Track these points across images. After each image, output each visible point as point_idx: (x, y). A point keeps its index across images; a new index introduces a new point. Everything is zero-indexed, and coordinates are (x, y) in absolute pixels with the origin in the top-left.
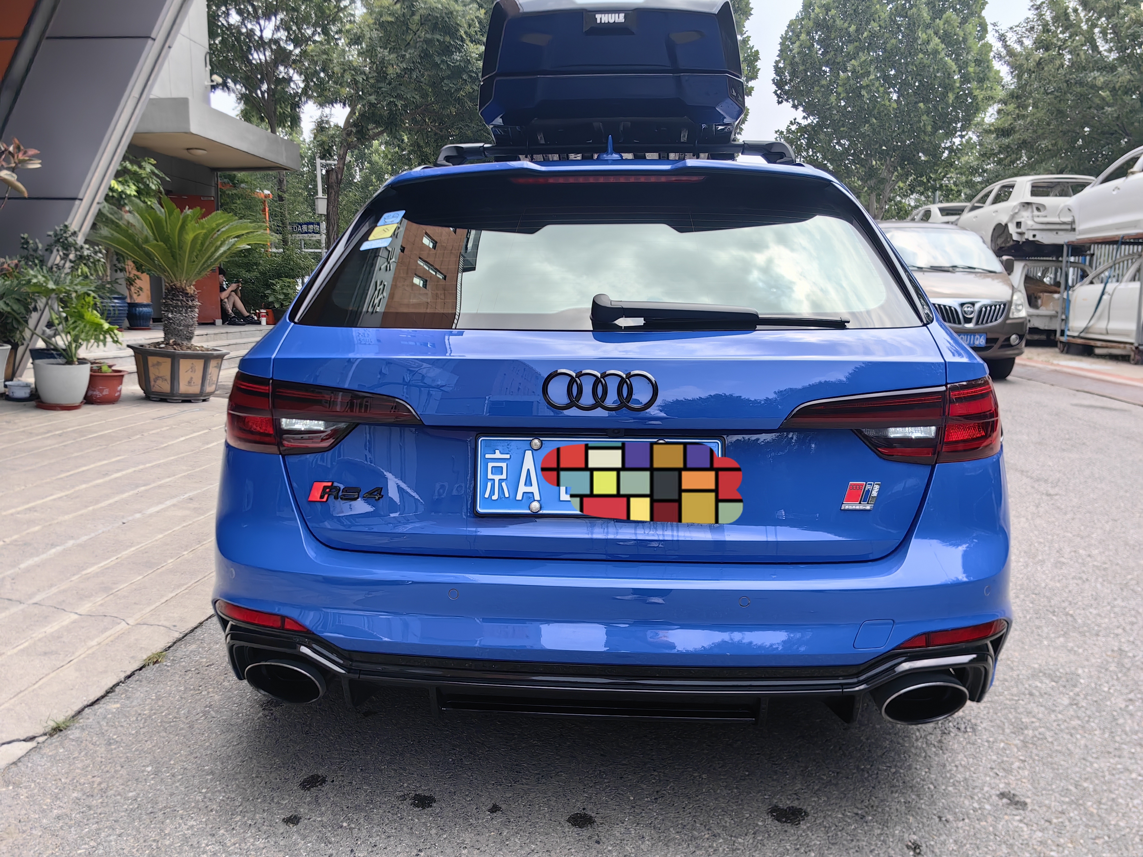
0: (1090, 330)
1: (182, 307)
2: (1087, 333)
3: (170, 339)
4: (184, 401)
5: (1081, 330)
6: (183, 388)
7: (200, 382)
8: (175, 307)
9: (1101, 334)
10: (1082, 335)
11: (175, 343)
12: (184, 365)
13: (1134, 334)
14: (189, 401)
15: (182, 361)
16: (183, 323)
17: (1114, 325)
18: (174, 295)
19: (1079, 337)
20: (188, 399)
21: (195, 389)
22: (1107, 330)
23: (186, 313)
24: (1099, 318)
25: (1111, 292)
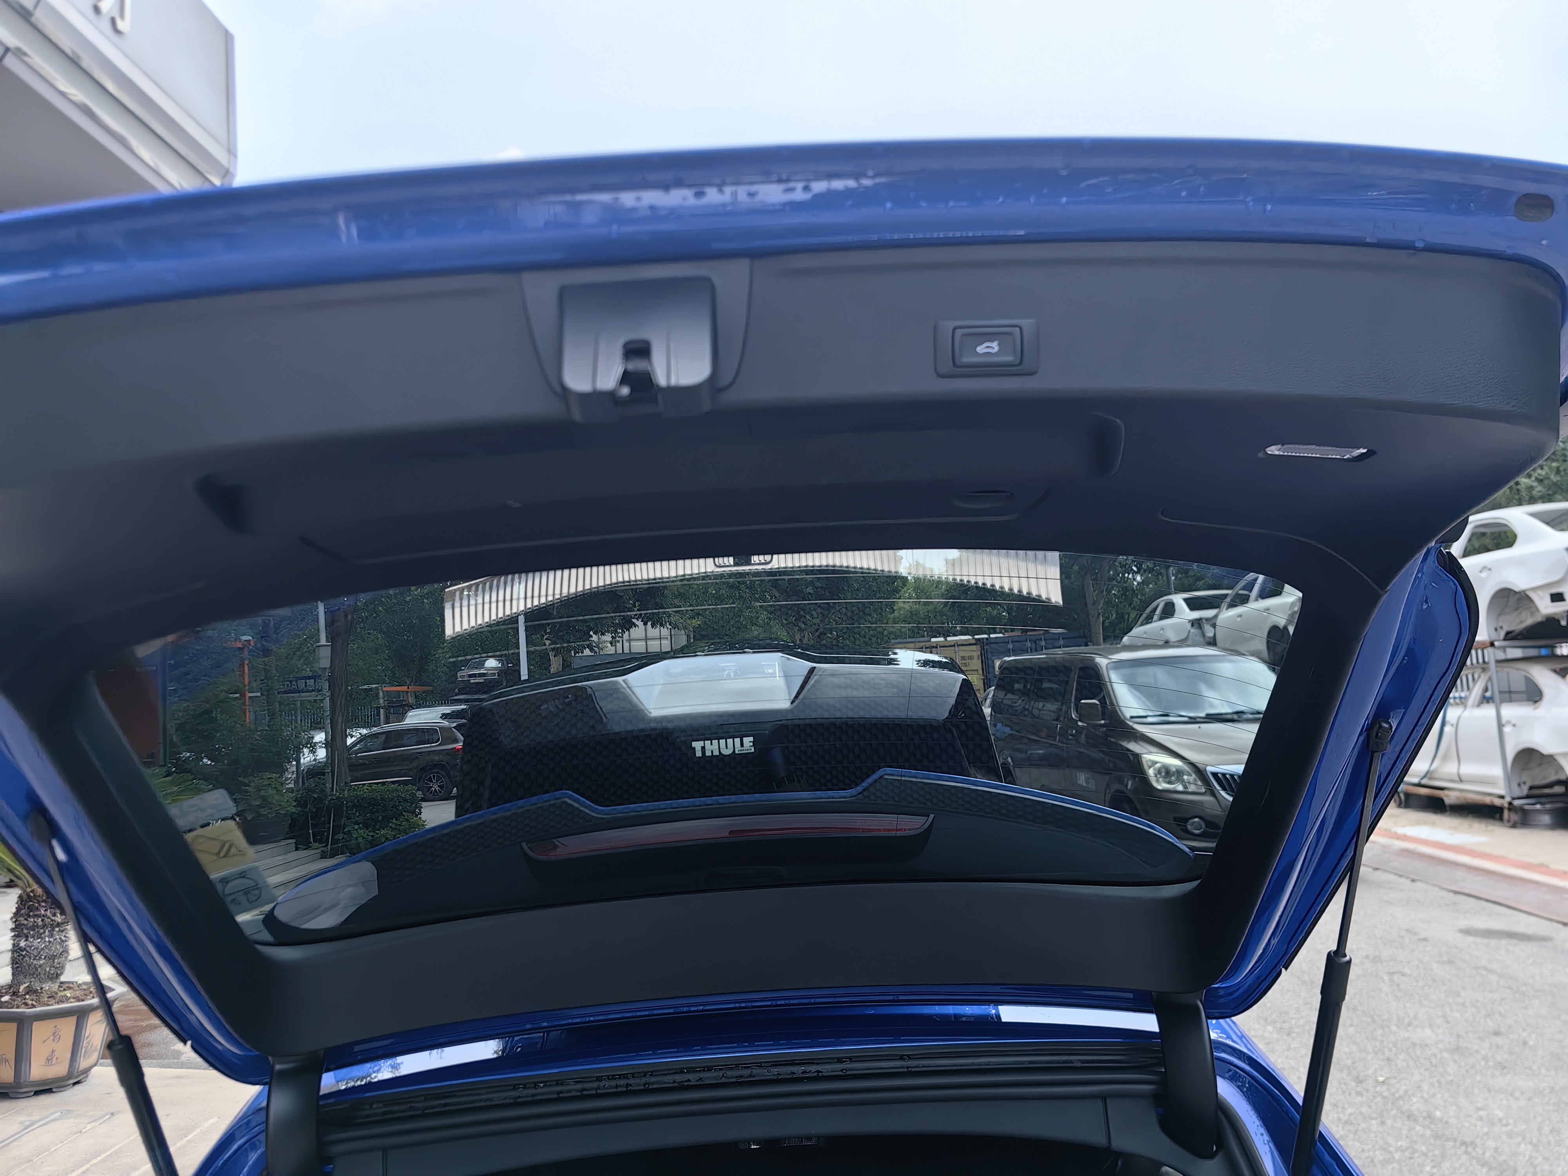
0: (1435, 776)
1: (44, 926)
2: (1431, 779)
3: (20, 984)
4: (37, 1093)
5: (1423, 774)
6: (38, 1070)
7: (69, 1055)
8: (33, 928)
9: (1452, 781)
10: (1424, 782)
11: (30, 991)
12: (40, 1032)
13: (1502, 783)
14: (49, 1091)
15: (36, 1025)
16: (44, 954)
17: (1468, 769)
18: (30, 909)
19: (1419, 785)
20: (45, 1089)
21: (60, 1069)
22: (1459, 775)
23: (51, 936)
24: (1445, 758)
25: (1454, 722)
